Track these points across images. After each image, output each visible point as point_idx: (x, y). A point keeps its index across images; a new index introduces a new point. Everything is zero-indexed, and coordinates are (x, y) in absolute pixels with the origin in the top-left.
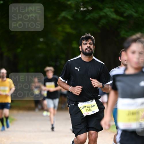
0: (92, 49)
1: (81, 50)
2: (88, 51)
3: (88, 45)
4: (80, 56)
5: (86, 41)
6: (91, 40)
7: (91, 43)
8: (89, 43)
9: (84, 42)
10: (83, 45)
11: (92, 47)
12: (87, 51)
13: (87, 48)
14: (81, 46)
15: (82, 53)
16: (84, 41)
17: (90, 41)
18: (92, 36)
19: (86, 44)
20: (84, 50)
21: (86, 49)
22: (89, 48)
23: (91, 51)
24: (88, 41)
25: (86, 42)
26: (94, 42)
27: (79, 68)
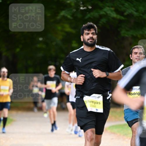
0: (95, 39)
1: (82, 40)
2: (91, 42)
3: (91, 35)
4: (82, 47)
7: (94, 33)
9: (86, 32)
10: (84, 35)
11: (95, 37)
12: (89, 41)
13: (89, 38)
14: (83, 36)
15: (84, 44)
16: (86, 30)
17: (93, 31)
18: (95, 25)
19: (88, 34)
20: (86, 40)
21: (88, 40)
22: (92, 38)
23: (93, 41)
24: (91, 31)
25: (89, 32)
26: (97, 32)
27: (81, 58)
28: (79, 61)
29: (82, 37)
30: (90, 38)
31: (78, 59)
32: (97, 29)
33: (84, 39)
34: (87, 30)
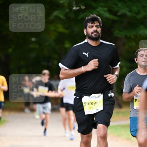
0: (99, 32)
1: (85, 34)
2: (95, 35)
3: (95, 28)
4: (86, 41)
5: (92, 23)
6: (97, 22)
7: (98, 26)
8: (96, 26)
9: (90, 24)
10: (88, 28)
11: (99, 30)
12: (93, 35)
13: (93, 31)
14: (86, 29)
15: (87, 38)
16: (89, 23)
17: (97, 24)
18: (99, 18)
19: (92, 27)
20: (90, 33)
21: (92, 33)
22: (96, 31)
23: (98, 34)
24: (95, 23)
25: (92, 25)
26: (101, 24)
27: (88, 53)
28: (86, 55)
29: (85, 31)
30: (95, 31)
31: (84, 53)
32: (101, 22)
33: (87, 33)
34: (91, 23)
